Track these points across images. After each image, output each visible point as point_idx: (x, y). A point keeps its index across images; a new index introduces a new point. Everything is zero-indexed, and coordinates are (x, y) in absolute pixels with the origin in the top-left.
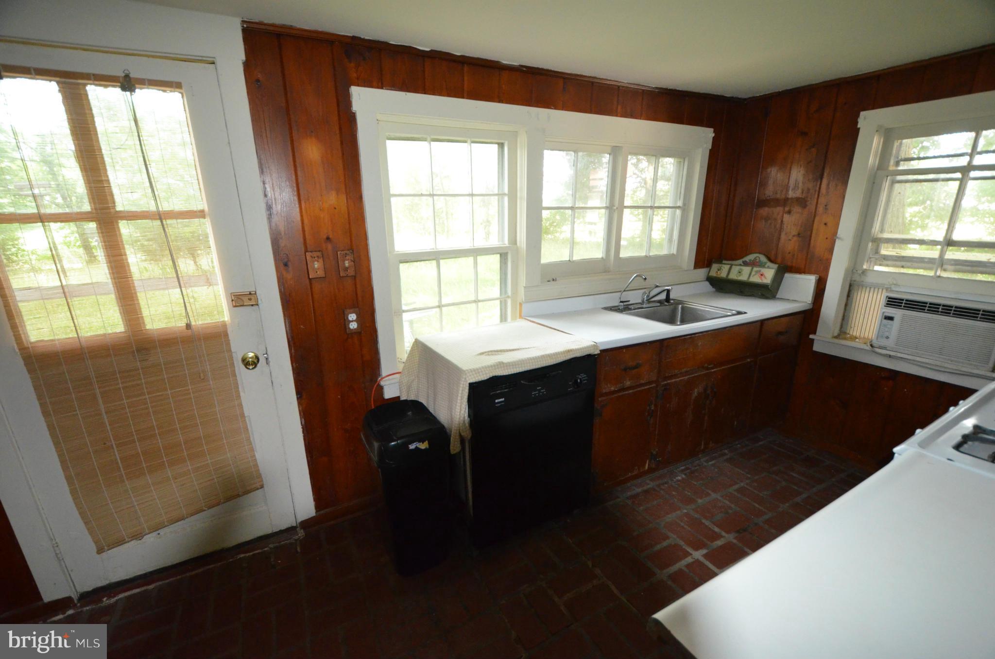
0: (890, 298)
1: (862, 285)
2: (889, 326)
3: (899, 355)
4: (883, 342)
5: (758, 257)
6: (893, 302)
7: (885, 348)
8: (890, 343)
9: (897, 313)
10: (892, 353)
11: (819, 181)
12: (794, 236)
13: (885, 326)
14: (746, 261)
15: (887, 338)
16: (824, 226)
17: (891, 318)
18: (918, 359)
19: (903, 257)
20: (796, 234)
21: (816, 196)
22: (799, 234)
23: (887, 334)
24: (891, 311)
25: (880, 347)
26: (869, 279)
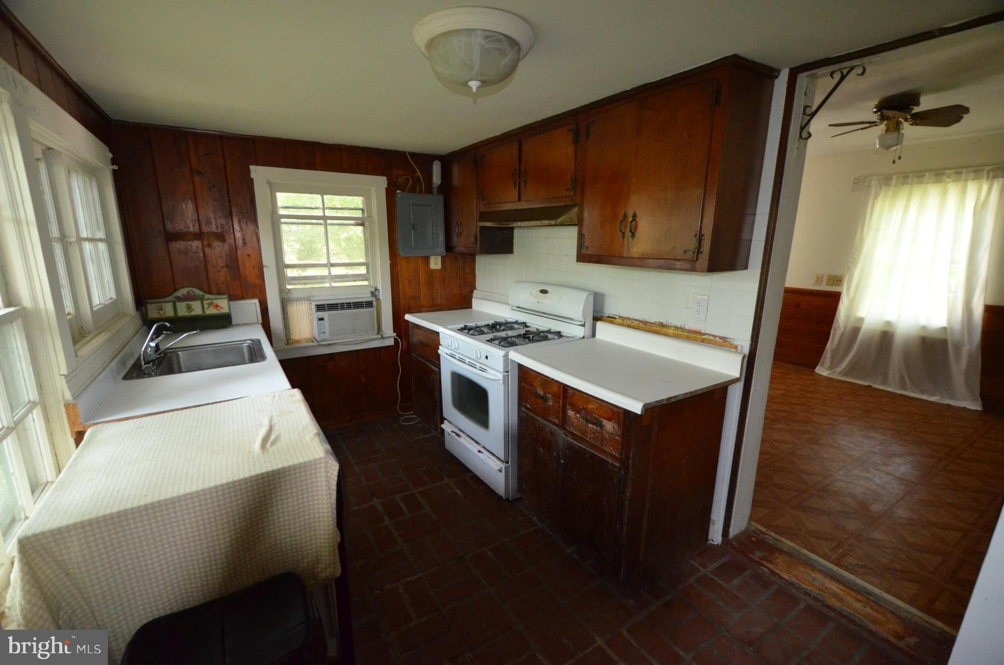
0: (317, 306)
1: (290, 300)
2: (323, 325)
3: (335, 342)
4: (323, 337)
5: (190, 290)
6: (320, 308)
7: (325, 340)
8: (327, 335)
9: (325, 314)
10: (331, 342)
11: (230, 218)
12: (222, 267)
13: (321, 325)
14: (178, 297)
15: (324, 333)
16: (248, 257)
17: (322, 319)
18: (345, 340)
19: (305, 277)
20: (224, 265)
21: (232, 231)
22: (226, 266)
23: (323, 330)
24: (321, 314)
25: (322, 341)
26: (294, 295)
